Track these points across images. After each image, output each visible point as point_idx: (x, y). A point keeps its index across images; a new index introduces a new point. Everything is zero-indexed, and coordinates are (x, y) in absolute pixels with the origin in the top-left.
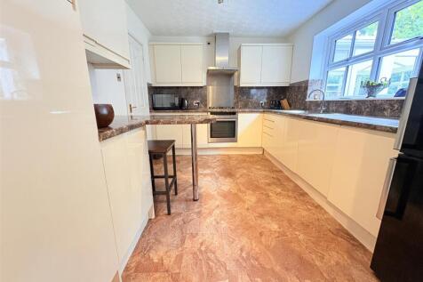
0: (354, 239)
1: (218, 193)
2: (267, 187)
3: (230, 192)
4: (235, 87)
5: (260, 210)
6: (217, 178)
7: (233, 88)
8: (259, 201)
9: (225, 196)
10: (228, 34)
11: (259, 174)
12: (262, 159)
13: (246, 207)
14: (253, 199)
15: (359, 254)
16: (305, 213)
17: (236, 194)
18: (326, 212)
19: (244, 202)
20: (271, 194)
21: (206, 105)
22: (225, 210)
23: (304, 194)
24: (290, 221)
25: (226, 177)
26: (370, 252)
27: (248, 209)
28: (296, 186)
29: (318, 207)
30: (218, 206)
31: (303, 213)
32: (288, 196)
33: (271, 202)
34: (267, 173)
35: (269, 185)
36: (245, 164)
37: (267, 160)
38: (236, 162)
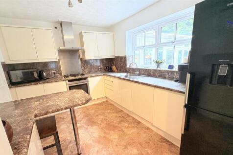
0: (168, 141)
1: (93, 141)
2: (120, 125)
3: (100, 137)
4: (81, 59)
5: (123, 143)
6: (87, 129)
7: (80, 60)
8: (120, 136)
9: (98, 141)
10: (71, 22)
11: (112, 117)
12: (107, 104)
13: (115, 144)
14: (116, 136)
15: (173, 149)
16: (144, 135)
17: (104, 137)
18: (152, 130)
19: (112, 141)
20: (124, 129)
21: (61, 74)
22: (104, 152)
23: (139, 123)
24: (141, 144)
25: (92, 125)
26: (179, 148)
27: (117, 145)
28: (134, 118)
29: (148, 129)
30: (98, 151)
31: (144, 136)
32: (133, 127)
33: (126, 135)
34: (115, 114)
35: (120, 122)
36: (99, 112)
37: (111, 104)
38: (93, 111)
